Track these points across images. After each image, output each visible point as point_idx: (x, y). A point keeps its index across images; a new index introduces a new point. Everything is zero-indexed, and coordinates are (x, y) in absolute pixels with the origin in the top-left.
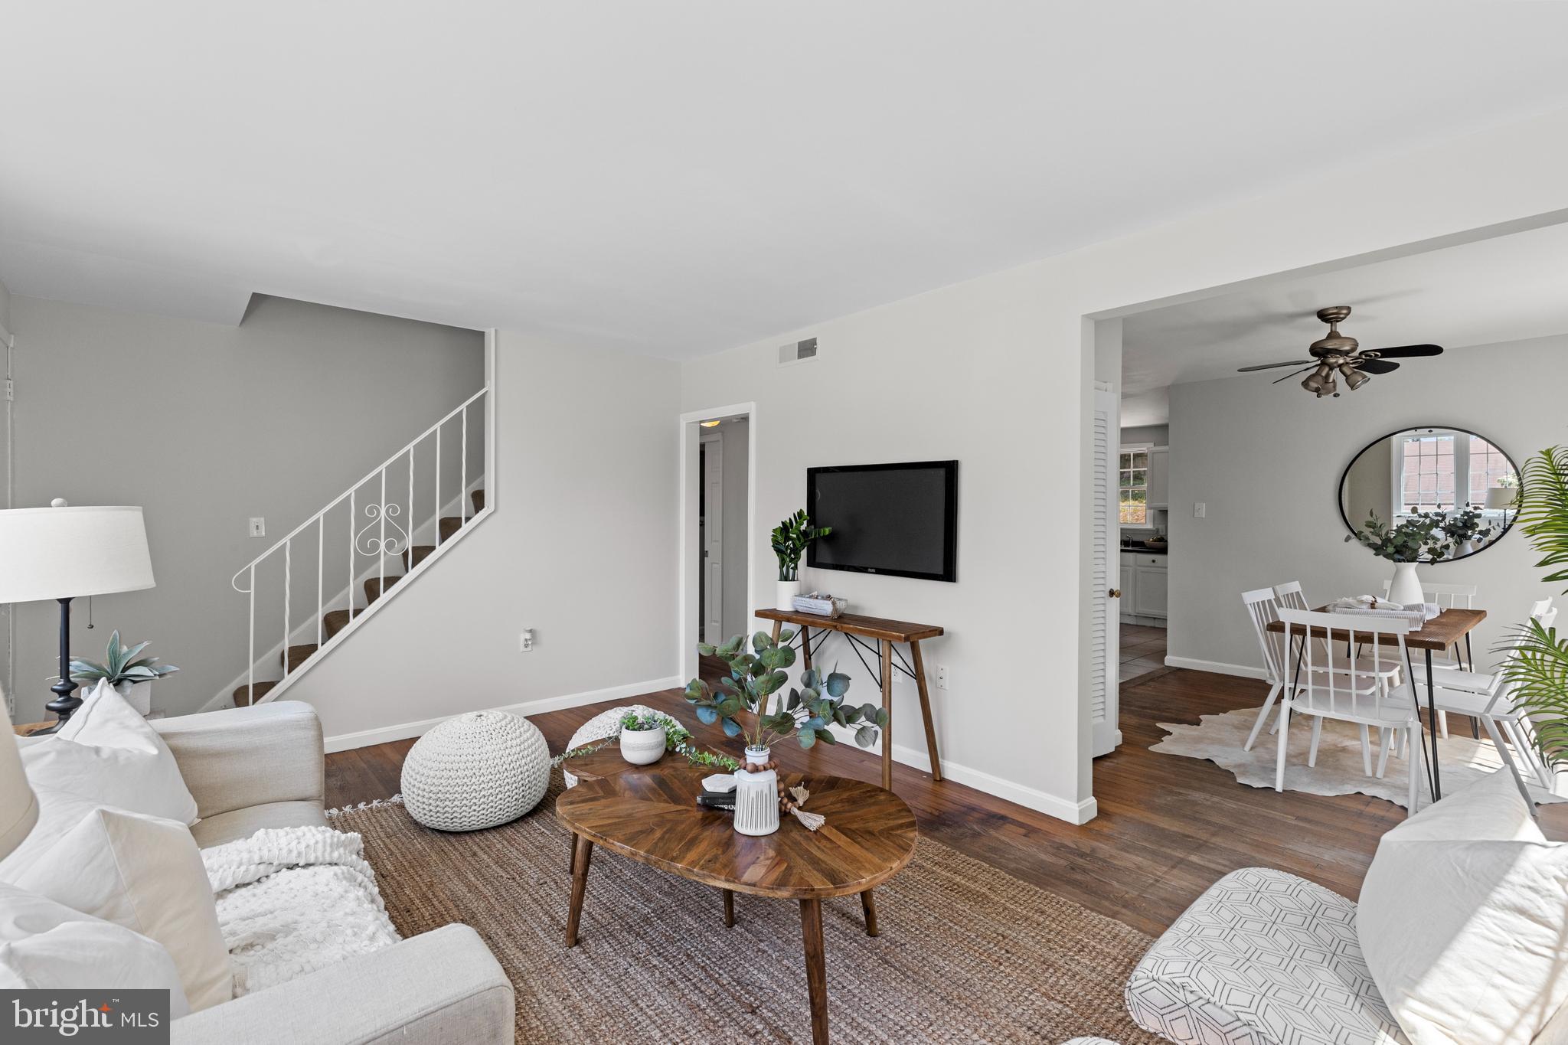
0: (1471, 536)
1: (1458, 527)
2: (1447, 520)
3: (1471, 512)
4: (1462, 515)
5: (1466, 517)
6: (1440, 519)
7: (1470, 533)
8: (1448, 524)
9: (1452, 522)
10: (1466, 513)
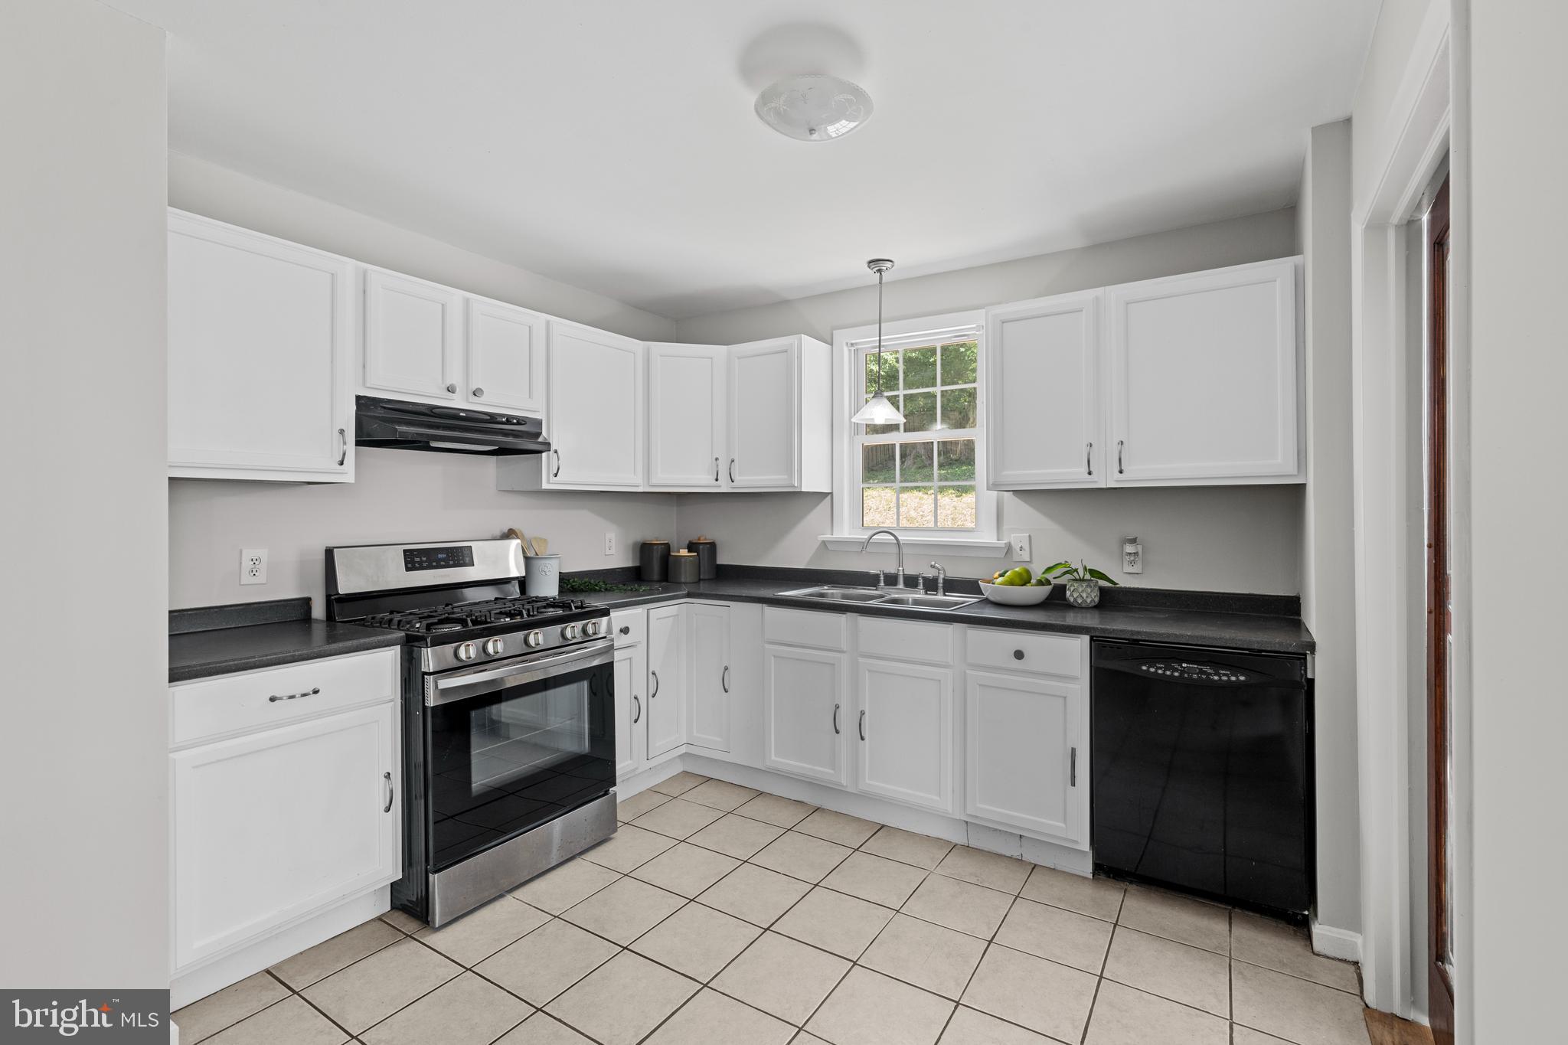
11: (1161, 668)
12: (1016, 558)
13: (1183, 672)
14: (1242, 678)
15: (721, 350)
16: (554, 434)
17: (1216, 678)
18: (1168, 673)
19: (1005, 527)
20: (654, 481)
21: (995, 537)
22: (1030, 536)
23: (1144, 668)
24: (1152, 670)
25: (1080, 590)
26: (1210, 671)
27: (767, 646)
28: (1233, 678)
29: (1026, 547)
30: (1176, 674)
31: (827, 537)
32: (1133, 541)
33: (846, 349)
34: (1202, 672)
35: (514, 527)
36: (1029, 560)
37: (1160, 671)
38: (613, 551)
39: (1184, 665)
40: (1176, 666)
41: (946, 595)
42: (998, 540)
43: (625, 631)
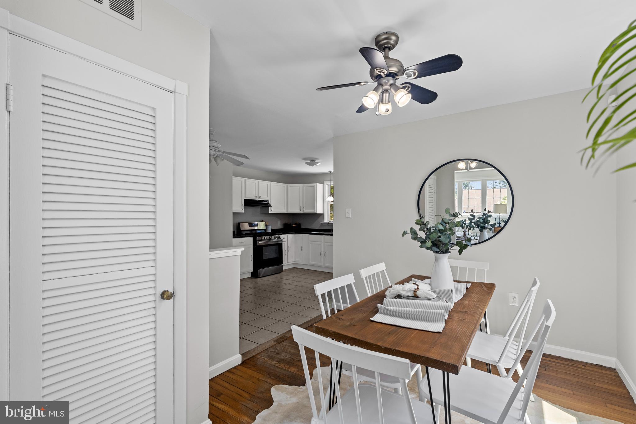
0: (487, 227)
1: (481, 222)
2: (476, 219)
3: (487, 214)
4: (482, 216)
5: (484, 217)
6: (473, 218)
7: (486, 225)
8: (476, 220)
9: (478, 220)
10: (485, 215)
15: (302, 185)
16: (271, 203)
20: (288, 211)
27: (309, 242)
31: (322, 222)
33: (326, 185)
35: (263, 220)
38: (280, 225)
43: (284, 238)
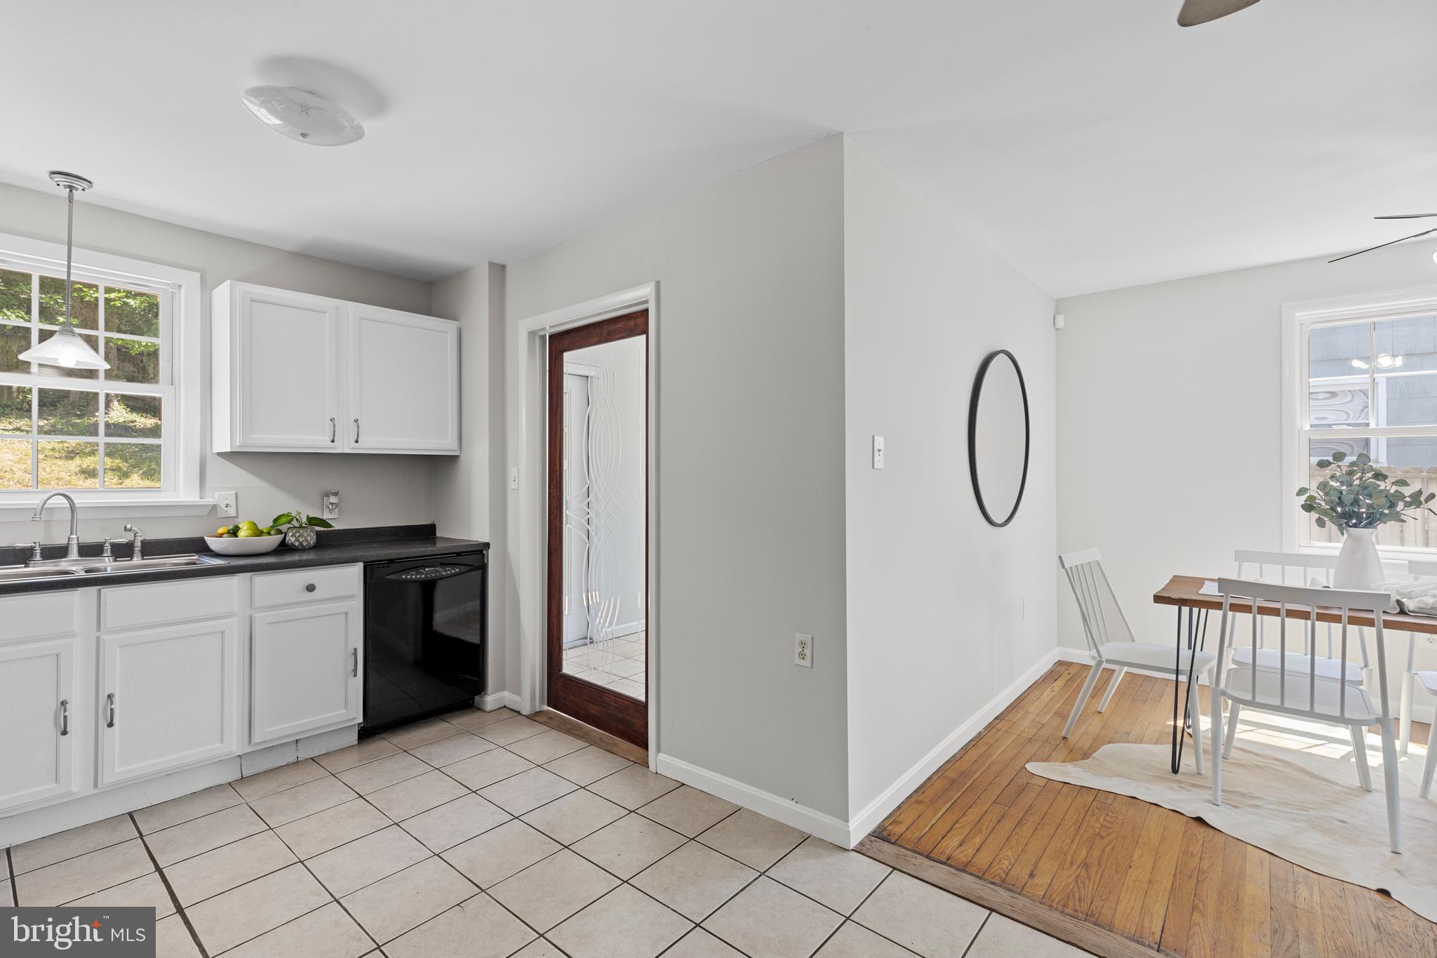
11: (413, 575)
12: (220, 514)
13: (427, 574)
14: (457, 570)
17: (444, 573)
18: (418, 576)
19: (208, 485)
21: (198, 497)
22: (236, 494)
23: (404, 577)
24: (409, 577)
25: (306, 535)
26: (441, 570)
28: (453, 571)
29: (233, 503)
30: (423, 576)
32: (336, 494)
34: (437, 571)
36: (235, 515)
37: (413, 577)
39: (427, 569)
40: (422, 571)
41: (144, 559)
42: (201, 498)
